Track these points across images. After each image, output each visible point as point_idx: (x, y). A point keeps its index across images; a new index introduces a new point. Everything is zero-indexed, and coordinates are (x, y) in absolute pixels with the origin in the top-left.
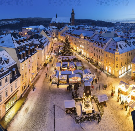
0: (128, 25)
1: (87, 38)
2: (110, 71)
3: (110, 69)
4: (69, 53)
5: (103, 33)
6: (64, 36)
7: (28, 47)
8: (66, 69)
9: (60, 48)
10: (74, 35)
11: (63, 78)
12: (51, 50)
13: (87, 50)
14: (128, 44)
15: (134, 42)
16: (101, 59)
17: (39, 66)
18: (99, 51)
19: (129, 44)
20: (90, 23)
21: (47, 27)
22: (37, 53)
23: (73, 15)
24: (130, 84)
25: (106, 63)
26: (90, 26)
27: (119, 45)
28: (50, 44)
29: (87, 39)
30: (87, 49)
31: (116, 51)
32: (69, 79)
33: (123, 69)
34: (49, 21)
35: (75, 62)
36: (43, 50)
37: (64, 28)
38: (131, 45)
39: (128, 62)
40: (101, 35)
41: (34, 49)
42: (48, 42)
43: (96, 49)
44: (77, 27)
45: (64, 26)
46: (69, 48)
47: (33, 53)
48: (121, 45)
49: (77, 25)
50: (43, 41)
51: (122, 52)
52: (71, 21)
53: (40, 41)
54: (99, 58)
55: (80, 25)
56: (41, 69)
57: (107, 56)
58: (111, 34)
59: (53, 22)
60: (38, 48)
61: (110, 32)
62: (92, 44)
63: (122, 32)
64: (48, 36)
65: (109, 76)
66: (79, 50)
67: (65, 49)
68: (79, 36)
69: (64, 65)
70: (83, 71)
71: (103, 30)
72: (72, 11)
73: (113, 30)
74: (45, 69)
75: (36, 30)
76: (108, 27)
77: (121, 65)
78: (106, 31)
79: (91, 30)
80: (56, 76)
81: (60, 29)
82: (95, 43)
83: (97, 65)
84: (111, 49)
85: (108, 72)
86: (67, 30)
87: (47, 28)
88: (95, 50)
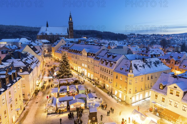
0: (148, 37)
1: (91, 54)
2: (120, 96)
3: (120, 93)
4: (68, 75)
5: (111, 48)
6: (60, 53)
7: (5, 72)
8: (65, 94)
9: (55, 68)
10: (74, 51)
11: (62, 105)
12: (42, 73)
13: (91, 70)
14: (146, 63)
15: (156, 61)
16: (109, 81)
17: (25, 97)
18: (107, 71)
19: (149, 64)
20: (95, 35)
21: (33, 40)
22: (21, 79)
23: (71, 23)
24: (147, 116)
25: (116, 87)
26: (94, 39)
27: (134, 65)
28: (41, 65)
29: (91, 56)
30: (91, 68)
31: (129, 72)
32: (69, 106)
33: (138, 96)
34: (36, 32)
35: (76, 84)
36: (31, 74)
37: (59, 41)
38: (152, 65)
39: (146, 88)
40: (110, 51)
41: (16, 74)
42: (37, 62)
43: (103, 69)
44: (77, 40)
45: (59, 39)
46: (67, 68)
47: (15, 81)
48: (136, 65)
49: (77, 38)
50: (29, 62)
51: (138, 75)
52: (69, 33)
53: (24, 61)
54: (107, 80)
55: (81, 37)
56: (30, 100)
57: (117, 78)
58: (122, 49)
59: (42, 33)
60: (23, 72)
61: (122, 47)
62: (97, 62)
63: (139, 47)
64: (36, 53)
65: (119, 102)
66: (81, 70)
67: (63, 69)
68: (80, 52)
69: (62, 90)
70: (86, 95)
71: (111, 45)
72: (70, 18)
73: (125, 44)
74: (36, 99)
75: (14, 46)
76: (118, 41)
77: (136, 91)
78: (115, 45)
79: (95, 44)
80: (53, 105)
81: (53, 43)
82: (102, 61)
83: (104, 88)
84: (122, 69)
85: (118, 98)
86: (63, 44)
87: (34, 42)
88: (101, 70)
